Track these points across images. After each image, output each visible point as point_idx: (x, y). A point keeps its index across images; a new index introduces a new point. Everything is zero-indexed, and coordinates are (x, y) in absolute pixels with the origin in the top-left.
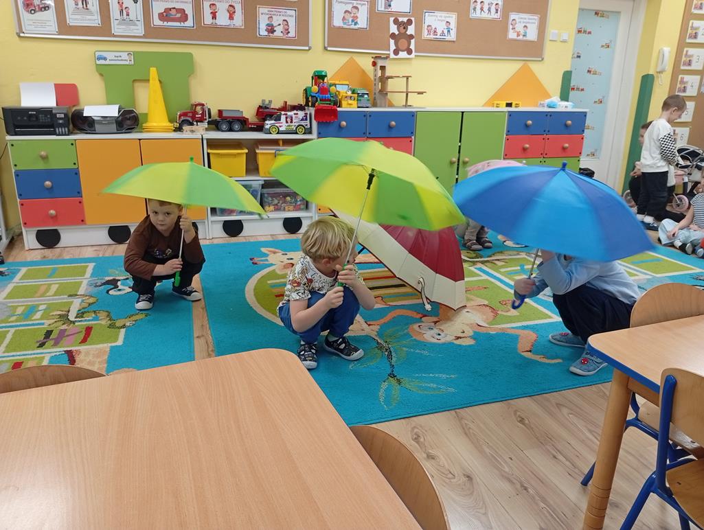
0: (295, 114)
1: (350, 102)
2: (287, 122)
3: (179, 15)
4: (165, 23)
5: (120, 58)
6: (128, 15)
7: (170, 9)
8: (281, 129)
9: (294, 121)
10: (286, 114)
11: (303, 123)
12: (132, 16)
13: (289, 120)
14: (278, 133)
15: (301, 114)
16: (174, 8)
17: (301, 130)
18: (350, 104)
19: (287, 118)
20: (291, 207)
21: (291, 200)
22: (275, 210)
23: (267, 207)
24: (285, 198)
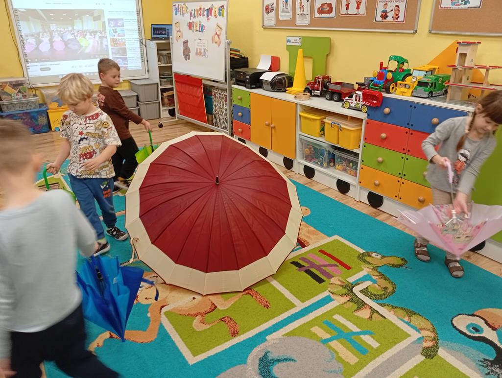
1: (403, 89)
2: (356, 100)
3: (328, 9)
4: (320, 16)
5: (296, 41)
6: (303, 11)
7: (324, 5)
8: (352, 105)
12: (305, 12)
13: (358, 98)
16: (326, 3)
17: (366, 109)
18: (403, 92)
19: (356, 96)
20: (352, 172)
21: (353, 166)
22: (343, 170)
23: (337, 166)
24: (349, 163)
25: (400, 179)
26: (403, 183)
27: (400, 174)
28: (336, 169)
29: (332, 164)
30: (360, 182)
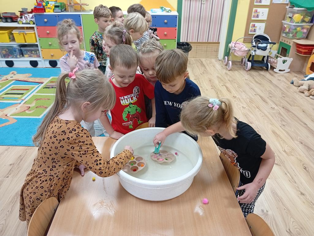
0: (28, 15)
1: (49, 10)
2: (25, 19)
8: (23, 22)
9: (28, 18)
10: (24, 16)
11: (32, 19)
13: (26, 18)
14: (22, 24)
15: (31, 15)
17: (32, 23)
18: (49, 11)
19: (25, 17)
22: (29, 56)
24: (32, 52)
28: (25, 57)
29: (22, 56)
30: (43, 58)
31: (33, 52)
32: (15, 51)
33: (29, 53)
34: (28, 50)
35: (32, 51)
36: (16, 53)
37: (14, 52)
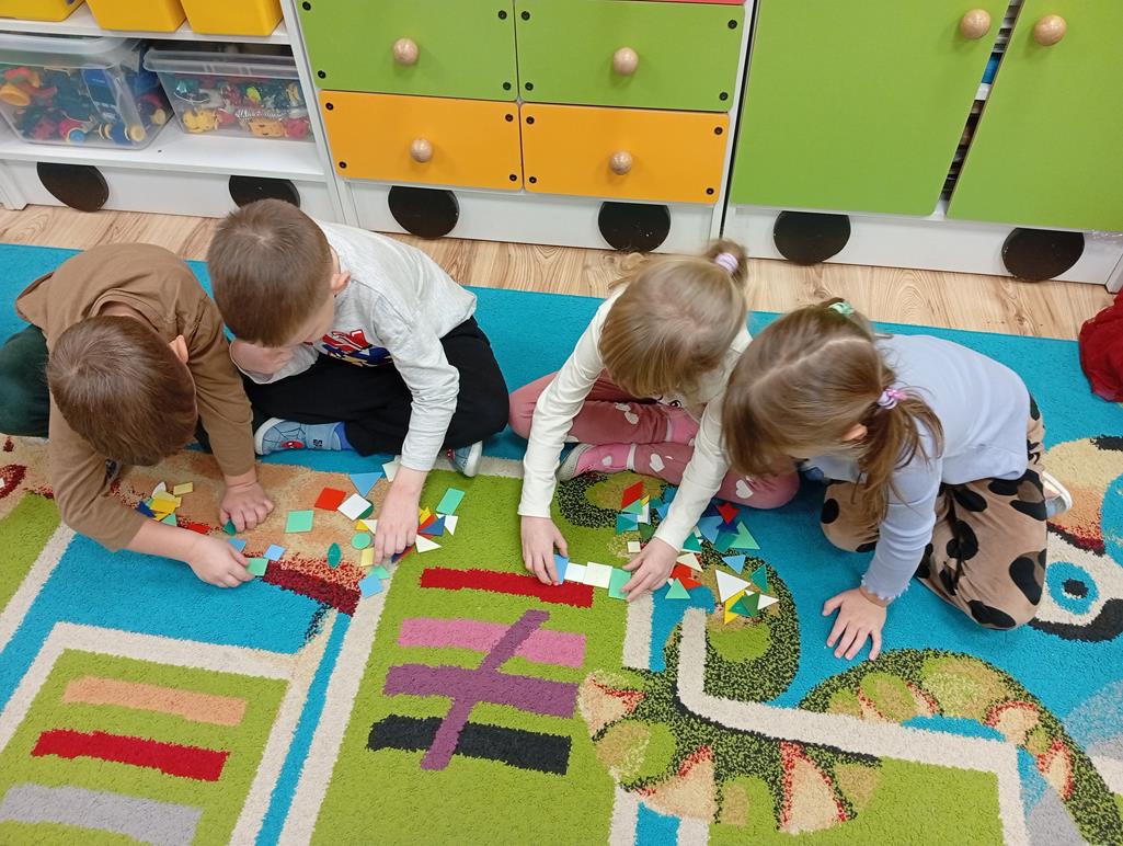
20: (269, 125)
21: (263, 102)
22: (221, 126)
23: (188, 117)
24: (243, 95)
25: (512, 109)
26: (531, 121)
27: (507, 86)
28: (187, 130)
29: (160, 116)
30: (343, 165)
31: (253, 93)
32: (105, 94)
33: (216, 99)
34: (215, 82)
35: (242, 85)
36: (117, 108)
37: (96, 104)
